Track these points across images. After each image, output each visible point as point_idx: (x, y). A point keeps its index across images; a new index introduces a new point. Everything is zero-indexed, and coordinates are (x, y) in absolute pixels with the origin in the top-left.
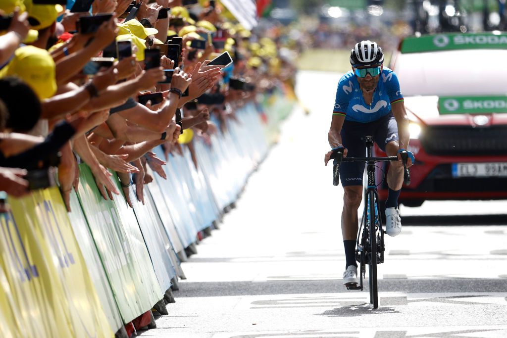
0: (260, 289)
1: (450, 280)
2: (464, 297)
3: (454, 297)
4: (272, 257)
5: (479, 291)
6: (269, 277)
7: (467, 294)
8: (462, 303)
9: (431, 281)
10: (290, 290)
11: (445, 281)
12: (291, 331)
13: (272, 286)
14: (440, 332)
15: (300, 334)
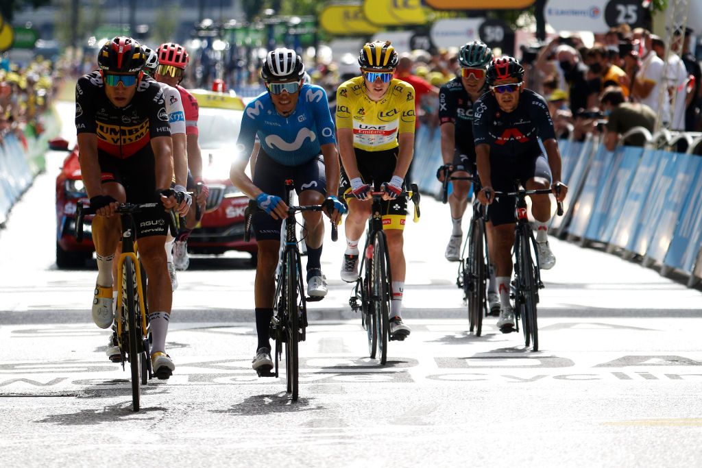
0: (21, 318)
1: (210, 311)
2: (223, 327)
3: (214, 327)
4: (33, 287)
5: (238, 321)
6: (30, 307)
7: (227, 324)
8: (221, 333)
9: (192, 311)
10: (51, 319)
11: (205, 311)
12: (51, 360)
13: (33, 315)
14: (200, 362)
15: (60, 363)
